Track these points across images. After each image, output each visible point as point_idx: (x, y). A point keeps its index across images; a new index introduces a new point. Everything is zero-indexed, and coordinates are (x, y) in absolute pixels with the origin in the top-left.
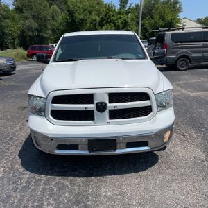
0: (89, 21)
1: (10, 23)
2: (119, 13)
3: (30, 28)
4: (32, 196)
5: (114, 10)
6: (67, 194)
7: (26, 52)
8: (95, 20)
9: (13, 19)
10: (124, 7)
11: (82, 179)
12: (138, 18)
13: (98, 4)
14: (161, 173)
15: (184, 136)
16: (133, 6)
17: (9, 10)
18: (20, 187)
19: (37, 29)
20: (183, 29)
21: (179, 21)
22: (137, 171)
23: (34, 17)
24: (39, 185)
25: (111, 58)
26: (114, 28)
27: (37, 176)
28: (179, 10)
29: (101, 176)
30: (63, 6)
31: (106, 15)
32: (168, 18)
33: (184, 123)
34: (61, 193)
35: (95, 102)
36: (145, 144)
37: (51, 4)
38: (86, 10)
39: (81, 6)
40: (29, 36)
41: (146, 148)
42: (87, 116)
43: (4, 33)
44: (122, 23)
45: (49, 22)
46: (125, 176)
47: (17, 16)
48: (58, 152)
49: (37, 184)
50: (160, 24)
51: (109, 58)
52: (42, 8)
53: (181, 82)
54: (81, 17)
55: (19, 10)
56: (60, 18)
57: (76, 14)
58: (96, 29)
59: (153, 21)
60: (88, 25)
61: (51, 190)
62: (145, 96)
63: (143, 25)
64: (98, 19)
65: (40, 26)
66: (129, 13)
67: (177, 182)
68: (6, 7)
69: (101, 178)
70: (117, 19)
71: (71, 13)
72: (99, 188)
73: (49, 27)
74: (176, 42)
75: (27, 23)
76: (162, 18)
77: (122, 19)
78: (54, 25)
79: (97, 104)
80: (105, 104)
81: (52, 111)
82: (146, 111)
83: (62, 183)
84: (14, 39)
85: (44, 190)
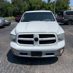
0: (37, 7)
1: (10, 8)
2: (47, 4)
3: (16, 10)
4: (10, 71)
5: (46, 3)
6: (23, 72)
7: (15, 18)
8: (39, 7)
9: (11, 7)
10: (49, 2)
11: (29, 66)
12: (54, 6)
13: (40, 1)
14: (59, 65)
15: (69, 50)
16: (53, 2)
17: (9, 4)
18: (6, 68)
19: (19, 10)
20: (70, 10)
21: (69, 7)
22: (50, 64)
23: (18, 6)
24: (13, 67)
25: (42, 21)
26: (45, 10)
27: (13, 64)
28: (69, 3)
29: (36, 65)
30: (28, 2)
31: (43, 5)
32: (65, 6)
33: (69, 45)
34: (21, 71)
35: (34, 38)
36: (53, 54)
37: (24, 1)
38: (36, 3)
39: (34, 2)
40: (16, 12)
41: (53, 56)
42: (31, 43)
43: (8, 11)
44: (48, 8)
45: (23, 7)
46: (45, 66)
47: (12, 5)
48: (20, 55)
49: (12, 67)
50: (62, 8)
51: (41, 21)
52: (21, 3)
53: (69, 30)
54: (34, 6)
55: (13, 3)
56: (27, 6)
57: (32, 5)
58: (39, 10)
59: (59, 7)
60: (36, 8)
61: (17, 70)
62: (53, 36)
63: (56, 9)
64: (40, 6)
65: (20, 9)
66: (51, 4)
67: (65, 69)
68: (9, 2)
69: (36, 66)
70: (47, 6)
71: (30, 4)
72: (35, 70)
73: (23, 9)
74: (67, 15)
75: (16, 8)
76: (63, 6)
77: (48, 7)
78: (24, 9)
79: (35, 38)
80: (38, 38)
81: (18, 40)
82: (53, 41)
83: (21, 67)
84: (11, 13)
85: (14, 70)
